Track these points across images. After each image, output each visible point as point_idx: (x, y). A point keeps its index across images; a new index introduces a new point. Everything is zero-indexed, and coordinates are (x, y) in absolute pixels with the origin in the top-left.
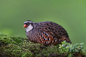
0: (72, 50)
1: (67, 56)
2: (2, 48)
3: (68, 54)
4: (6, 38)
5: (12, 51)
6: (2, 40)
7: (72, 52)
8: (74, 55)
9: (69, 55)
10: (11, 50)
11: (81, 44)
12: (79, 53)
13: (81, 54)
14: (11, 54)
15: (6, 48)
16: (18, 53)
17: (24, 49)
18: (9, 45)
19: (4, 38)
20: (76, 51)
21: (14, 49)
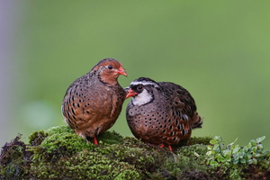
0: (240, 159)
1: (227, 174)
2: (62, 164)
3: (228, 171)
4: (70, 138)
5: (88, 170)
6: (60, 143)
7: (240, 163)
8: (244, 171)
9: (231, 171)
10: (86, 166)
11: (259, 140)
12: (258, 165)
13: (263, 168)
14: (86, 177)
15: (71, 162)
16: (103, 174)
17: (117, 162)
18: (81, 155)
19: (67, 138)
20: (250, 162)
21: (92, 165)
